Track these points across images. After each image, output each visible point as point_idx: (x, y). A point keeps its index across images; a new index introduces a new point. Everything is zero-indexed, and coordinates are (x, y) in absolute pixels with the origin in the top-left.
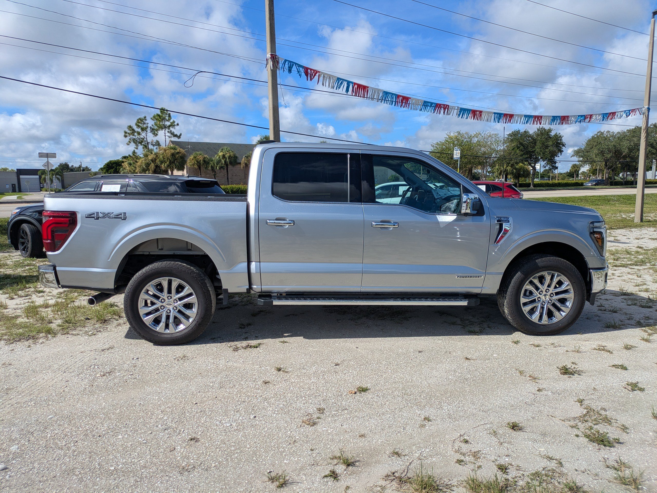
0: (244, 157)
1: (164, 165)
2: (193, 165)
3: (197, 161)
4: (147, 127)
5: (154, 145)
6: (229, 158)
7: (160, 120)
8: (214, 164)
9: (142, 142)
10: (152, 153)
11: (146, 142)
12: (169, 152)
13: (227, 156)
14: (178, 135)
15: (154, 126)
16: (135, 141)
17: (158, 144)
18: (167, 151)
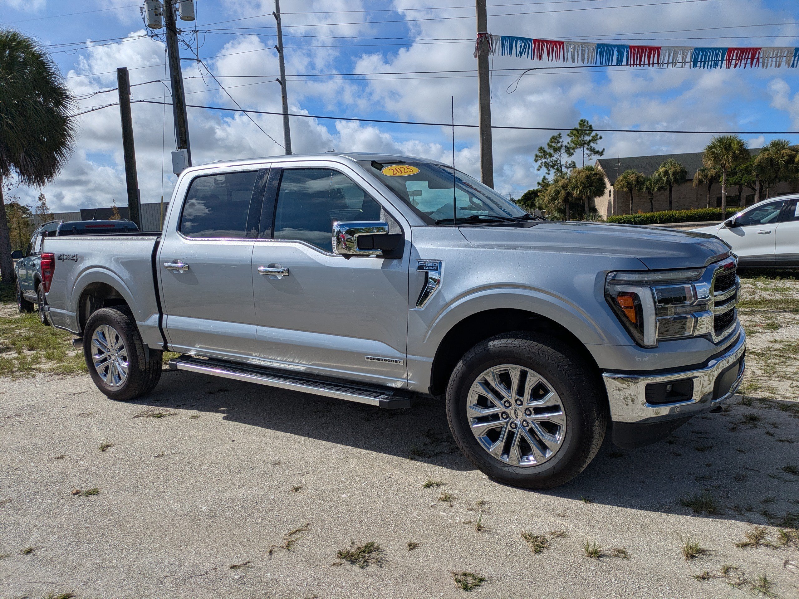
0: (697, 170)
1: (576, 192)
2: (622, 187)
3: (627, 182)
4: (562, 146)
5: (567, 168)
6: (673, 175)
7: (577, 135)
8: (651, 184)
9: (555, 165)
10: (563, 178)
11: (559, 165)
12: (583, 175)
13: (670, 172)
14: (601, 151)
15: (570, 143)
16: (547, 165)
17: (573, 165)
18: (581, 174)
